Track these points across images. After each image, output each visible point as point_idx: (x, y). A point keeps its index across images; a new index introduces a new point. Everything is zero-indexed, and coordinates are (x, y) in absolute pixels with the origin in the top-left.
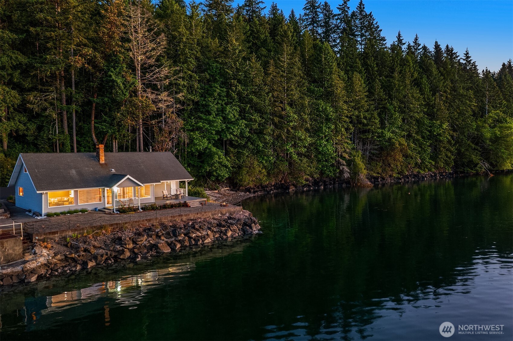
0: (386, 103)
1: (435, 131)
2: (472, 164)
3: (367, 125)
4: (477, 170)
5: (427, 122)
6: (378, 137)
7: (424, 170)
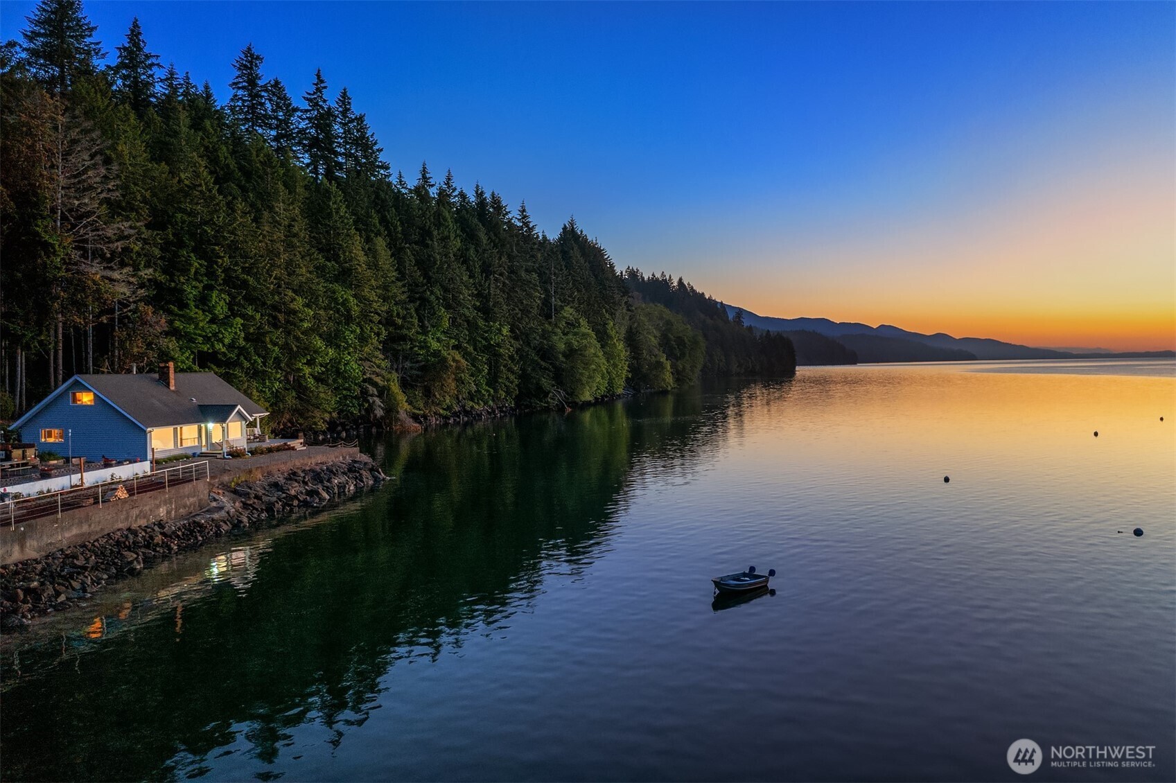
0: (425, 291)
1: (492, 339)
2: (542, 393)
3: (402, 327)
4: (548, 402)
5: (481, 323)
6: (421, 348)
7: (478, 404)
